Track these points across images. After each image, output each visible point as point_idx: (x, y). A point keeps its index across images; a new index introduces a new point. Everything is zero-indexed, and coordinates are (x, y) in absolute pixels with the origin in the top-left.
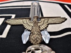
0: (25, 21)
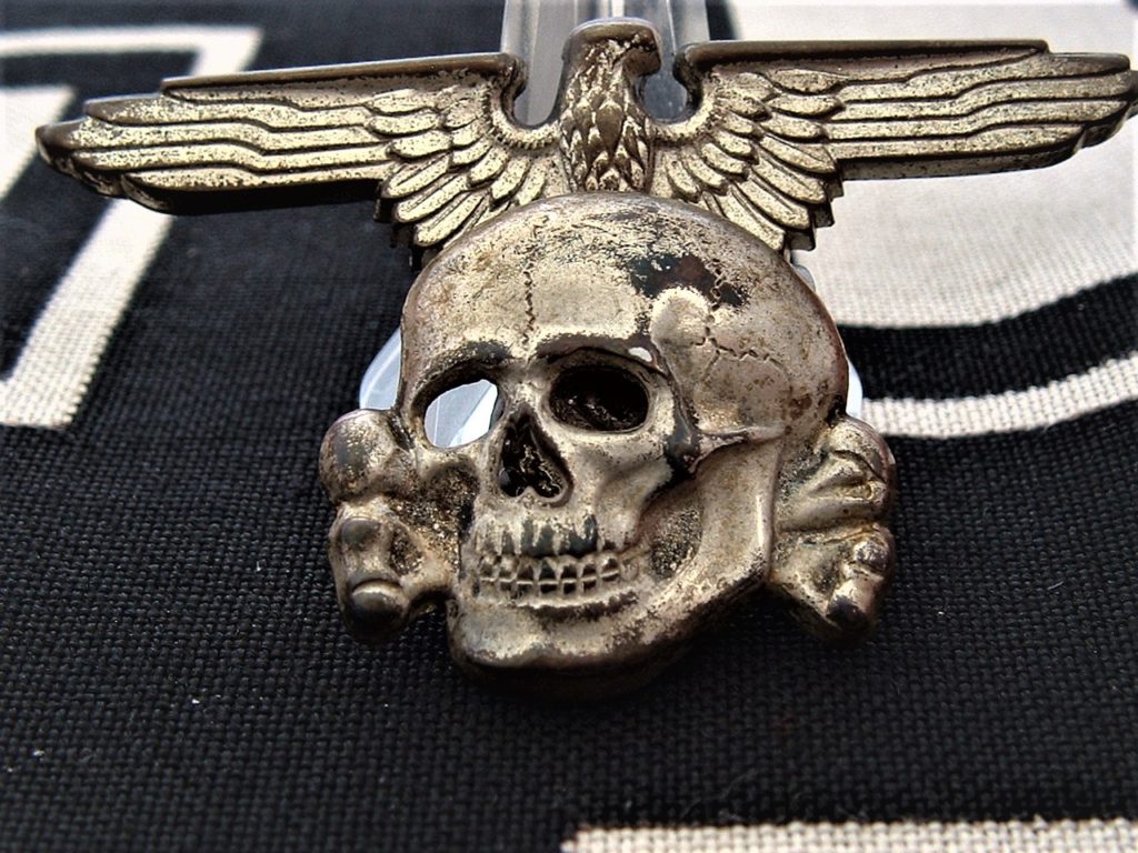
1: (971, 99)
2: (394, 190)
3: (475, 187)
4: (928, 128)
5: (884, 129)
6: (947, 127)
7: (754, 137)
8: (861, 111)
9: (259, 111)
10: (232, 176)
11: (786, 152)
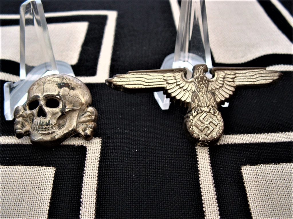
0: (172, 78)
1: (255, 76)
2: (168, 88)
3: (181, 88)
4: (249, 80)
5: (243, 80)
6: (252, 80)
7: (223, 81)
8: (239, 78)
9: (145, 76)
10: (140, 86)
11: (228, 83)
